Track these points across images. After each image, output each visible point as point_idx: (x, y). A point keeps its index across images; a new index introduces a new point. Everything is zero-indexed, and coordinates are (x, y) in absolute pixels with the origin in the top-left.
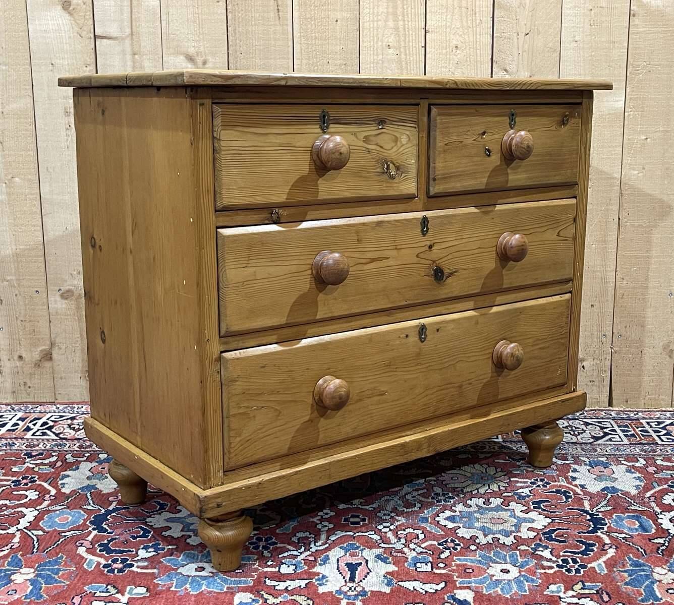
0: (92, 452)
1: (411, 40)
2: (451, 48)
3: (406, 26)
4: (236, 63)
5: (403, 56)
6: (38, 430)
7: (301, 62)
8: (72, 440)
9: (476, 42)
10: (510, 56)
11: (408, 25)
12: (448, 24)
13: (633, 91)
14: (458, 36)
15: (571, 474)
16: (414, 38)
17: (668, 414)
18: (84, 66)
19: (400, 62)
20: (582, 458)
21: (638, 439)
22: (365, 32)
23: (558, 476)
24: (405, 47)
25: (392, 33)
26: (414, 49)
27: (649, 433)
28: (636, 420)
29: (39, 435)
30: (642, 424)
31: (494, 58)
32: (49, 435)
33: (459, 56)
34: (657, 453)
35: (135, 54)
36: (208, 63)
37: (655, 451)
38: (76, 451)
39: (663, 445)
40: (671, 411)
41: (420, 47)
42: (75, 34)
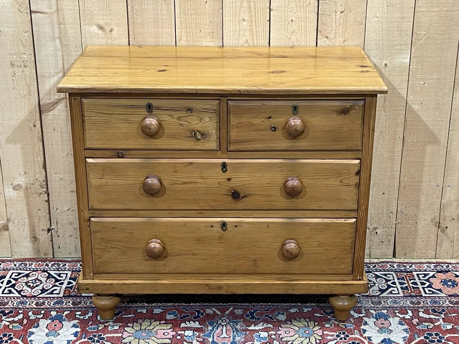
0: (45, 310)
1: (259, 16)
2: (288, 21)
3: (256, 6)
4: (134, 31)
5: (254, 27)
6: (6, 288)
7: (181, 31)
8: (31, 297)
9: (306, 17)
10: (330, 27)
11: (258, 6)
12: (286, 5)
13: (416, 52)
14: (293, 14)
15: (363, 327)
16: (262, 14)
17: (432, 266)
18: (24, 33)
19: (251, 30)
20: (371, 311)
21: (410, 292)
22: (227, 10)
23: (355, 329)
24: (255, 21)
25: (246, 11)
26: (262, 22)
27: (417, 285)
28: (410, 272)
29: (7, 293)
30: (413, 276)
31: (319, 29)
32: (14, 294)
33: (293, 27)
34: (420, 305)
35: (60, 24)
36: (113, 31)
37: (419, 303)
38: (35, 308)
39: (425, 297)
40: (434, 263)
41: (266, 21)
42: (16, 10)
